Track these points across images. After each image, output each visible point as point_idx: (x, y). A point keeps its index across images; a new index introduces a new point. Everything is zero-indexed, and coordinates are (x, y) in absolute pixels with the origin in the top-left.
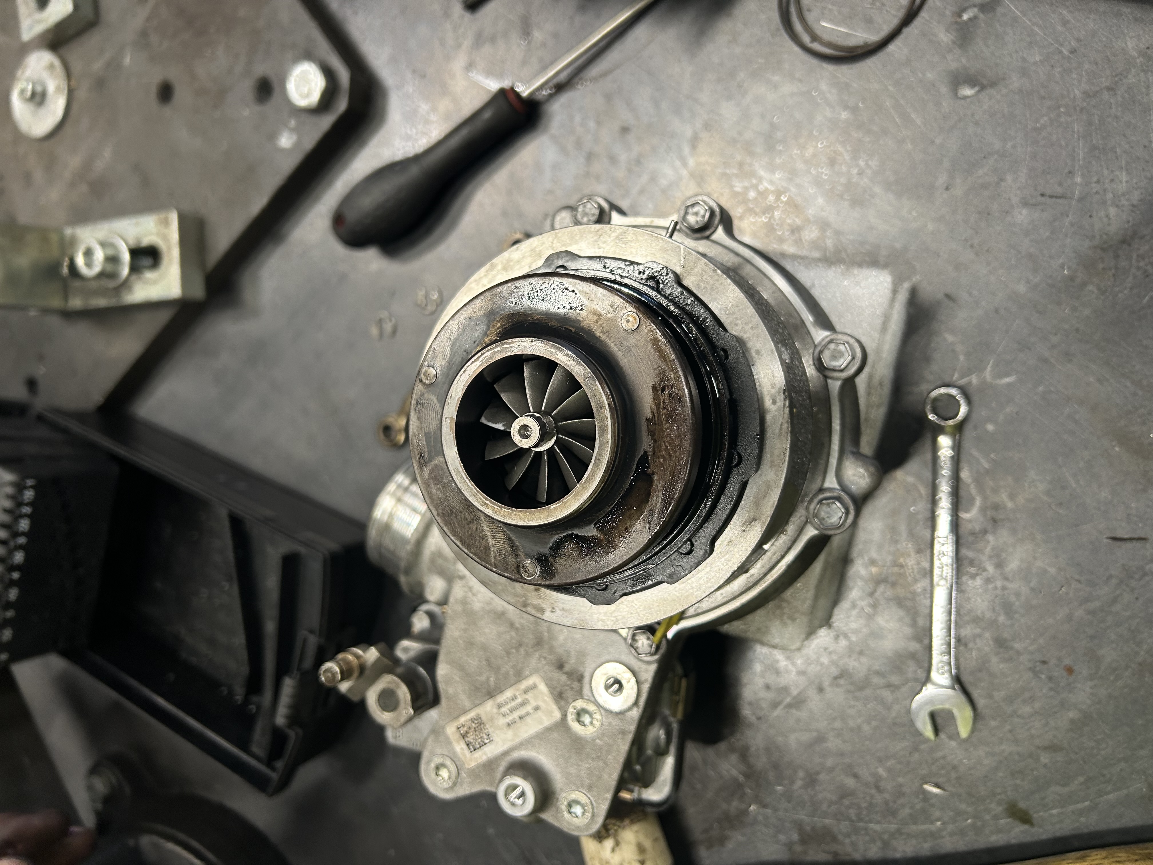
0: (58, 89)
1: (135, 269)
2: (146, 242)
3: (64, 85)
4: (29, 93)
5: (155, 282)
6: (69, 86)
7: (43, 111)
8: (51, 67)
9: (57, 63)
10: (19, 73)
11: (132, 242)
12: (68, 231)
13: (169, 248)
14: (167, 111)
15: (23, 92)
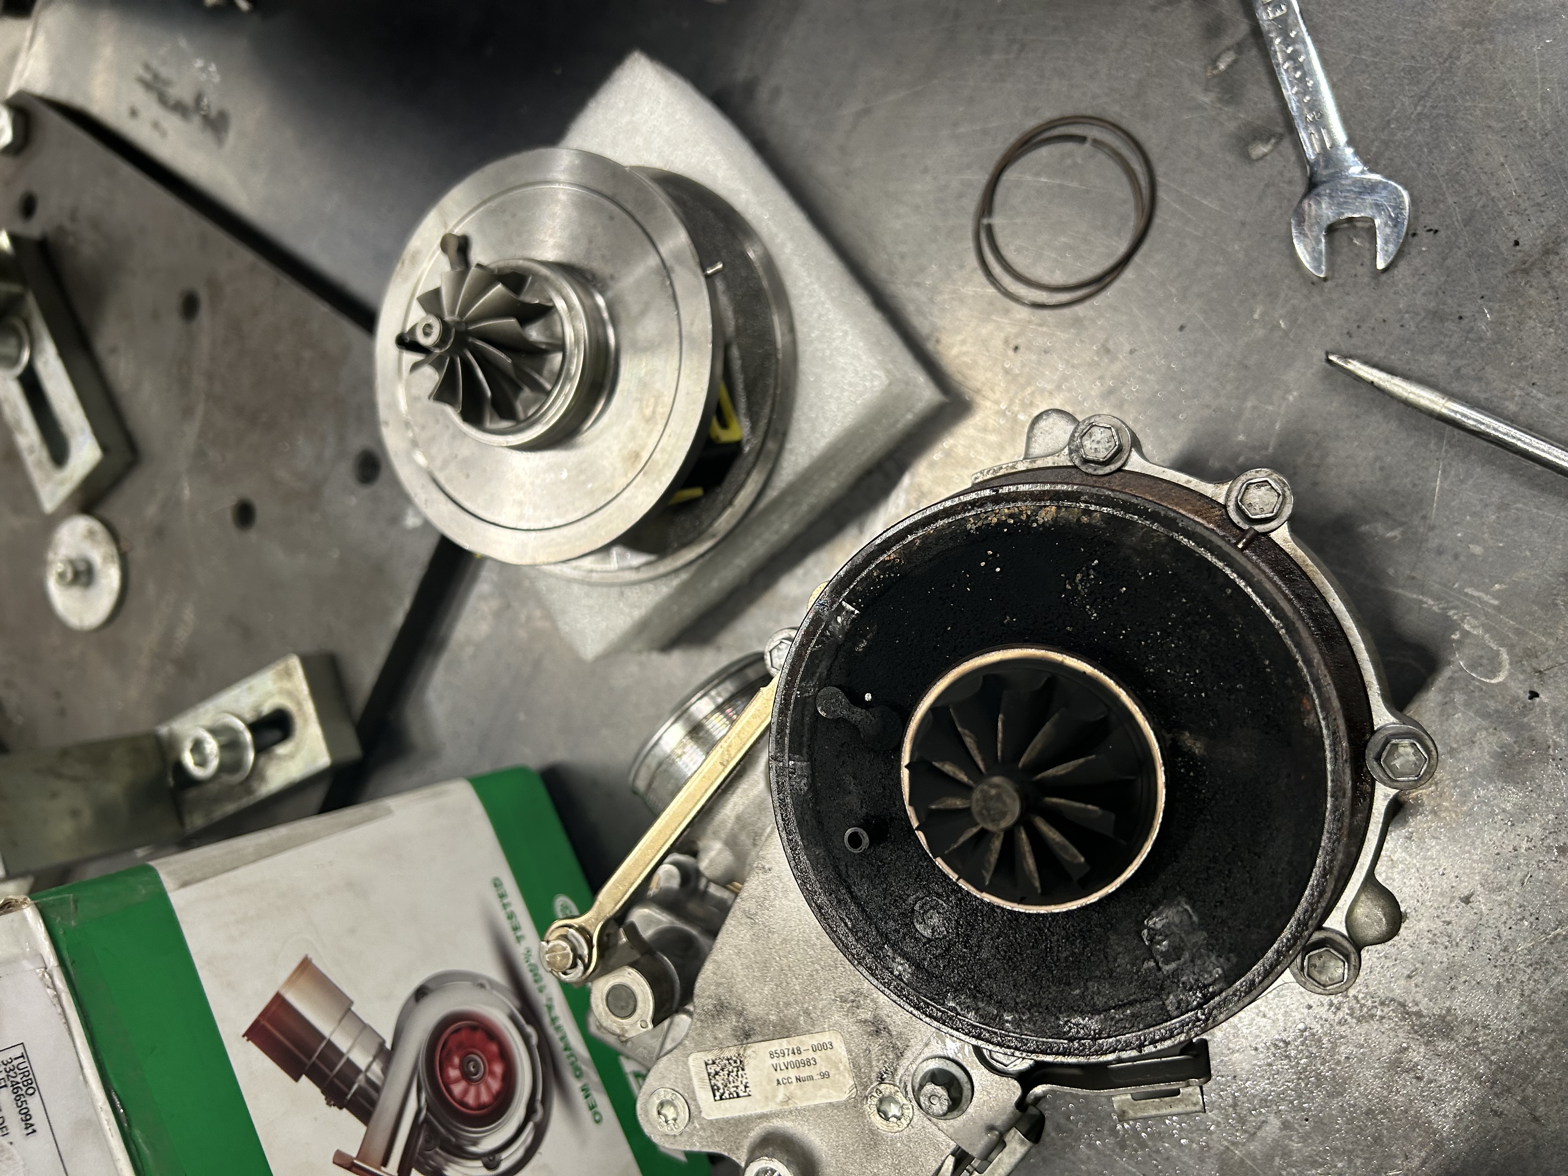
0: (105, 560)
1: (262, 749)
2: (267, 708)
3: (112, 550)
4: (69, 575)
5: (291, 756)
6: (119, 549)
7: (93, 592)
8: (91, 534)
9: (96, 526)
10: (51, 556)
11: (250, 716)
12: (163, 730)
13: (299, 704)
14: (252, 536)
15: (61, 576)
